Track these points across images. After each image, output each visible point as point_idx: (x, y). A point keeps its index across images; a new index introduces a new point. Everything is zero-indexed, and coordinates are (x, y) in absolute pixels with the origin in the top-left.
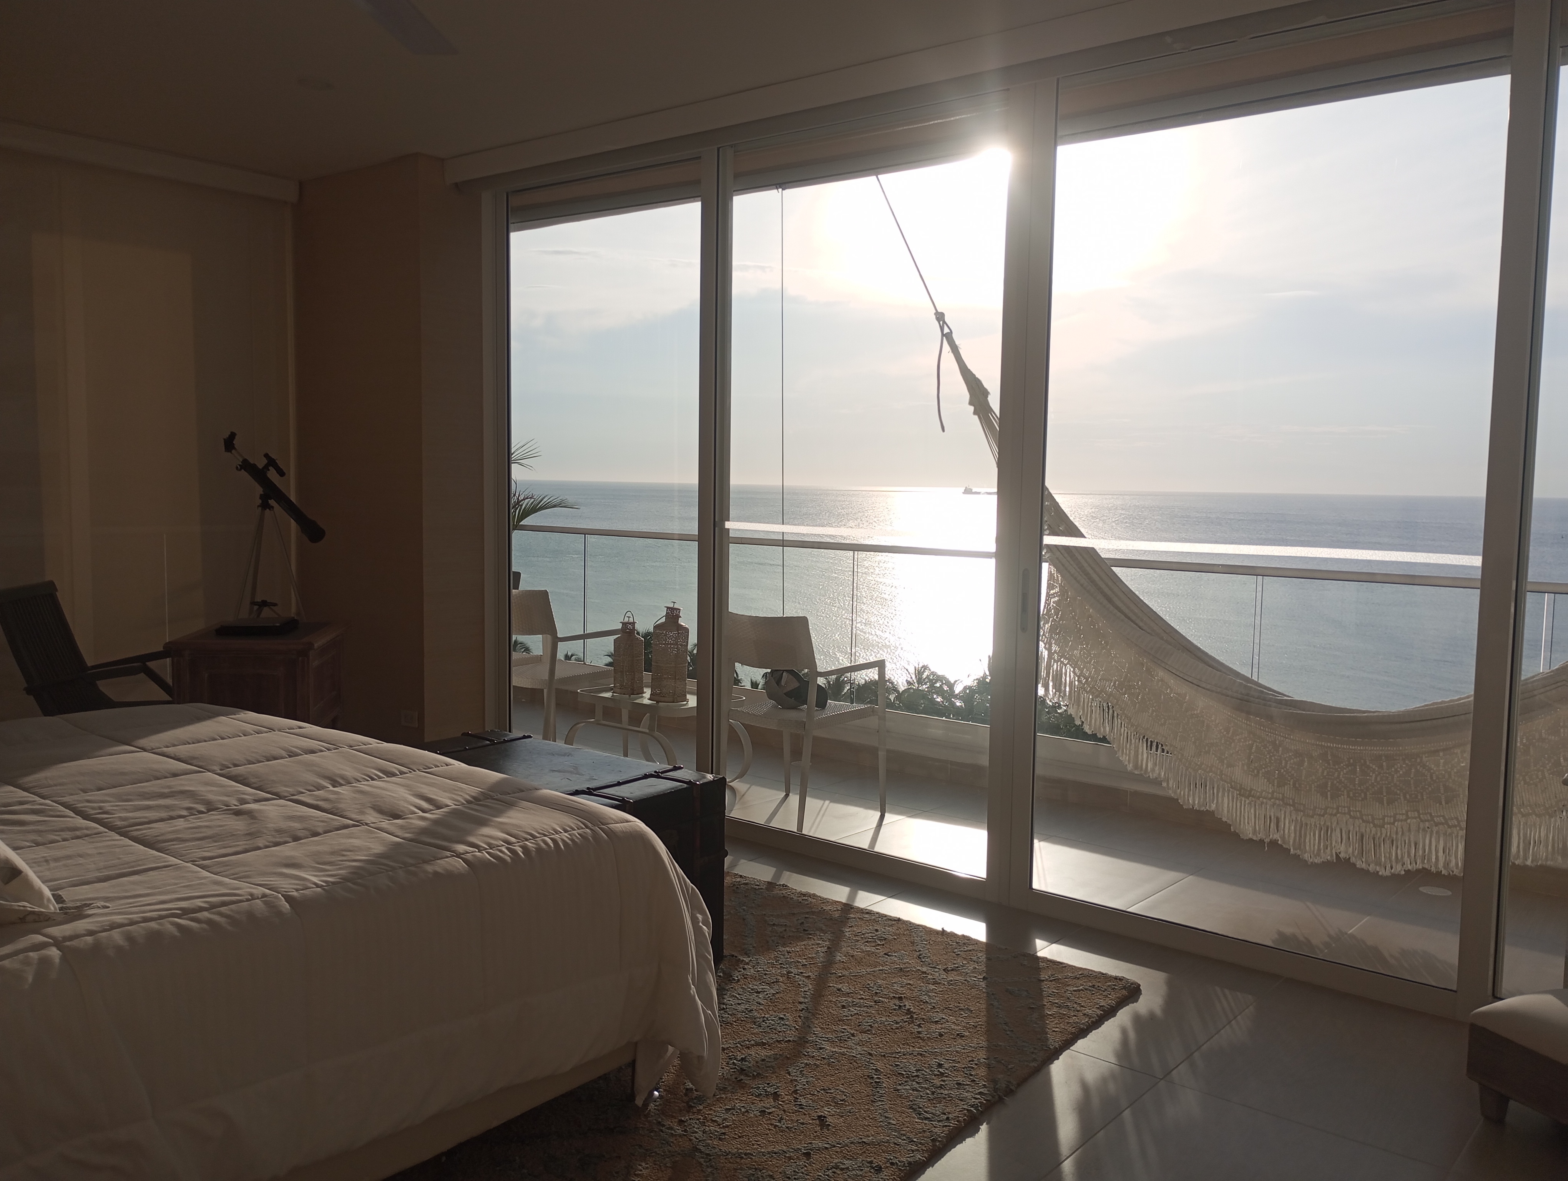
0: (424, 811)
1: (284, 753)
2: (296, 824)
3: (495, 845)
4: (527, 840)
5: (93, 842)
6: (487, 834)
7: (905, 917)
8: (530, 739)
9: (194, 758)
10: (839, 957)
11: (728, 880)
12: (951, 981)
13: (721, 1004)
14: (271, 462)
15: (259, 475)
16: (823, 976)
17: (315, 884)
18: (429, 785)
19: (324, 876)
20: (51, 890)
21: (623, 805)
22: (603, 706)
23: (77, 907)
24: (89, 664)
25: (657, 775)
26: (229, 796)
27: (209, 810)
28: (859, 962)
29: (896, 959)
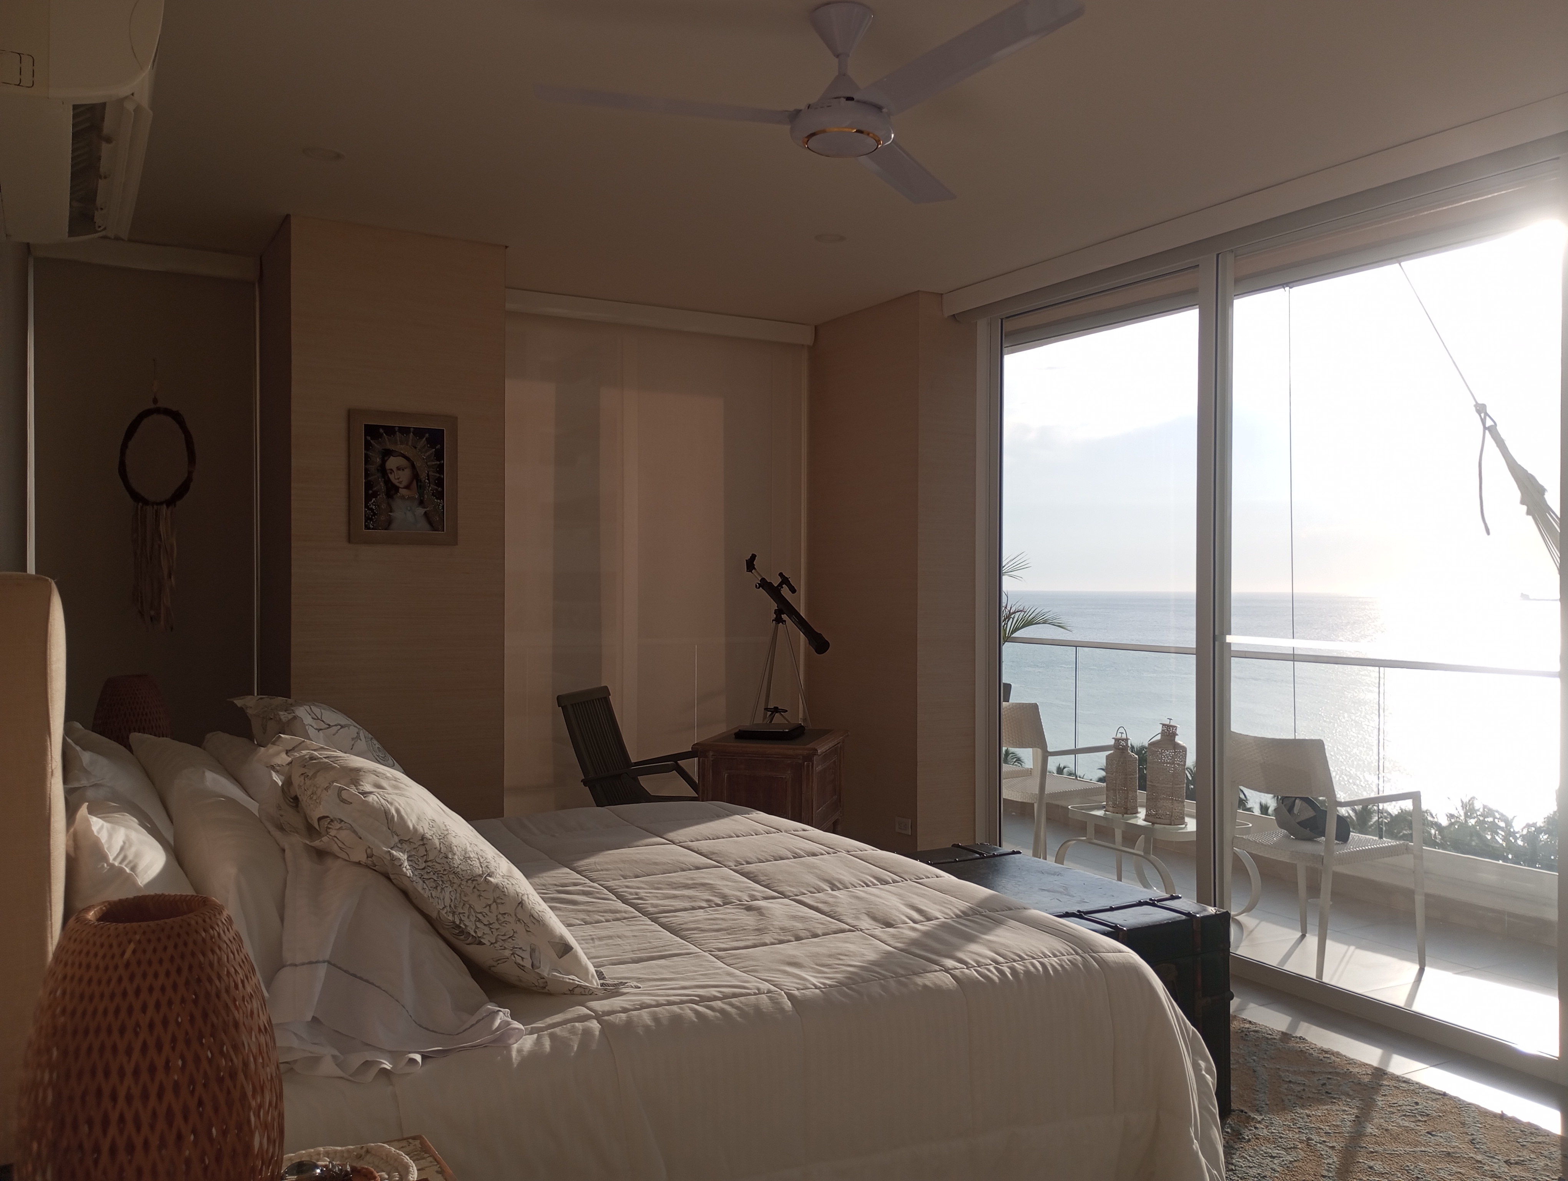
0: (915, 922)
1: (790, 855)
2: (798, 924)
3: (983, 963)
4: (1015, 961)
5: (630, 925)
6: (976, 952)
7: (1452, 1092)
8: (1018, 855)
9: (714, 853)
10: (1370, 1129)
11: (1234, 1025)
12: (1516, 1176)
13: (1230, 1164)
14: (785, 581)
15: (774, 591)
16: (1350, 1149)
17: (814, 985)
18: (920, 896)
19: (822, 978)
20: (594, 967)
21: (1116, 933)
22: (1095, 824)
23: (615, 985)
24: (633, 760)
25: (1152, 903)
26: (742, 891)
27: (725, 904)
28: (1395, 1138)
29: (1442, 1140)
